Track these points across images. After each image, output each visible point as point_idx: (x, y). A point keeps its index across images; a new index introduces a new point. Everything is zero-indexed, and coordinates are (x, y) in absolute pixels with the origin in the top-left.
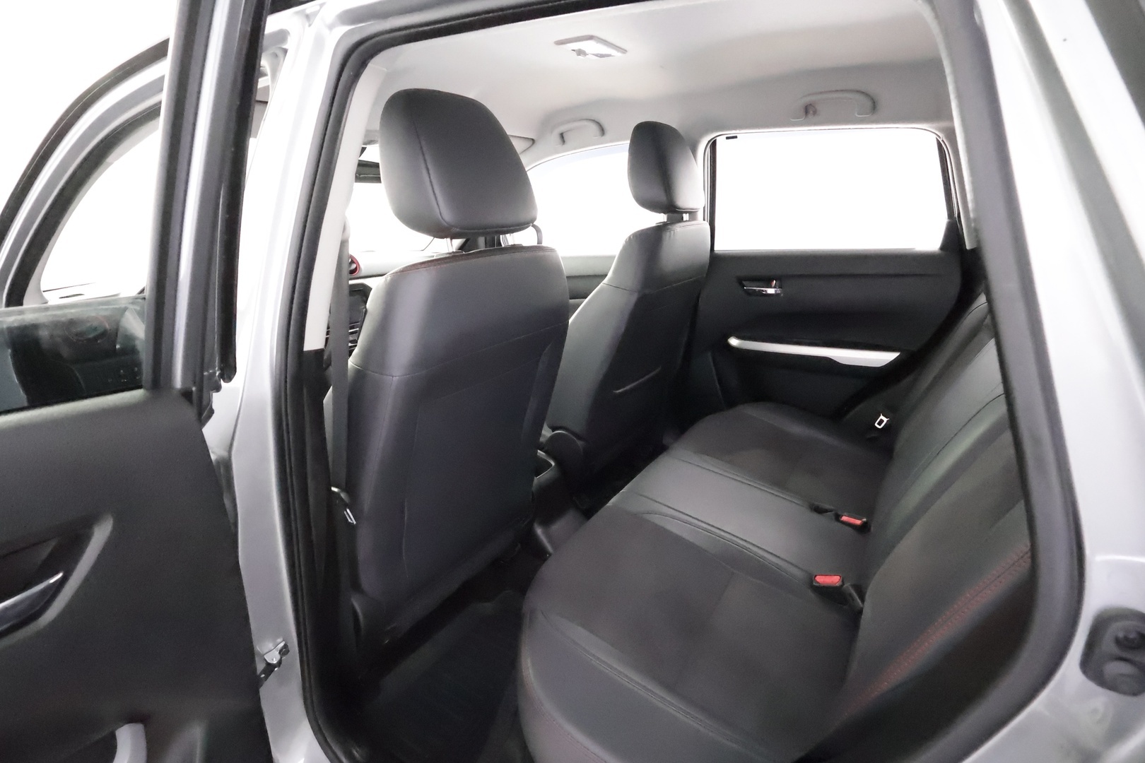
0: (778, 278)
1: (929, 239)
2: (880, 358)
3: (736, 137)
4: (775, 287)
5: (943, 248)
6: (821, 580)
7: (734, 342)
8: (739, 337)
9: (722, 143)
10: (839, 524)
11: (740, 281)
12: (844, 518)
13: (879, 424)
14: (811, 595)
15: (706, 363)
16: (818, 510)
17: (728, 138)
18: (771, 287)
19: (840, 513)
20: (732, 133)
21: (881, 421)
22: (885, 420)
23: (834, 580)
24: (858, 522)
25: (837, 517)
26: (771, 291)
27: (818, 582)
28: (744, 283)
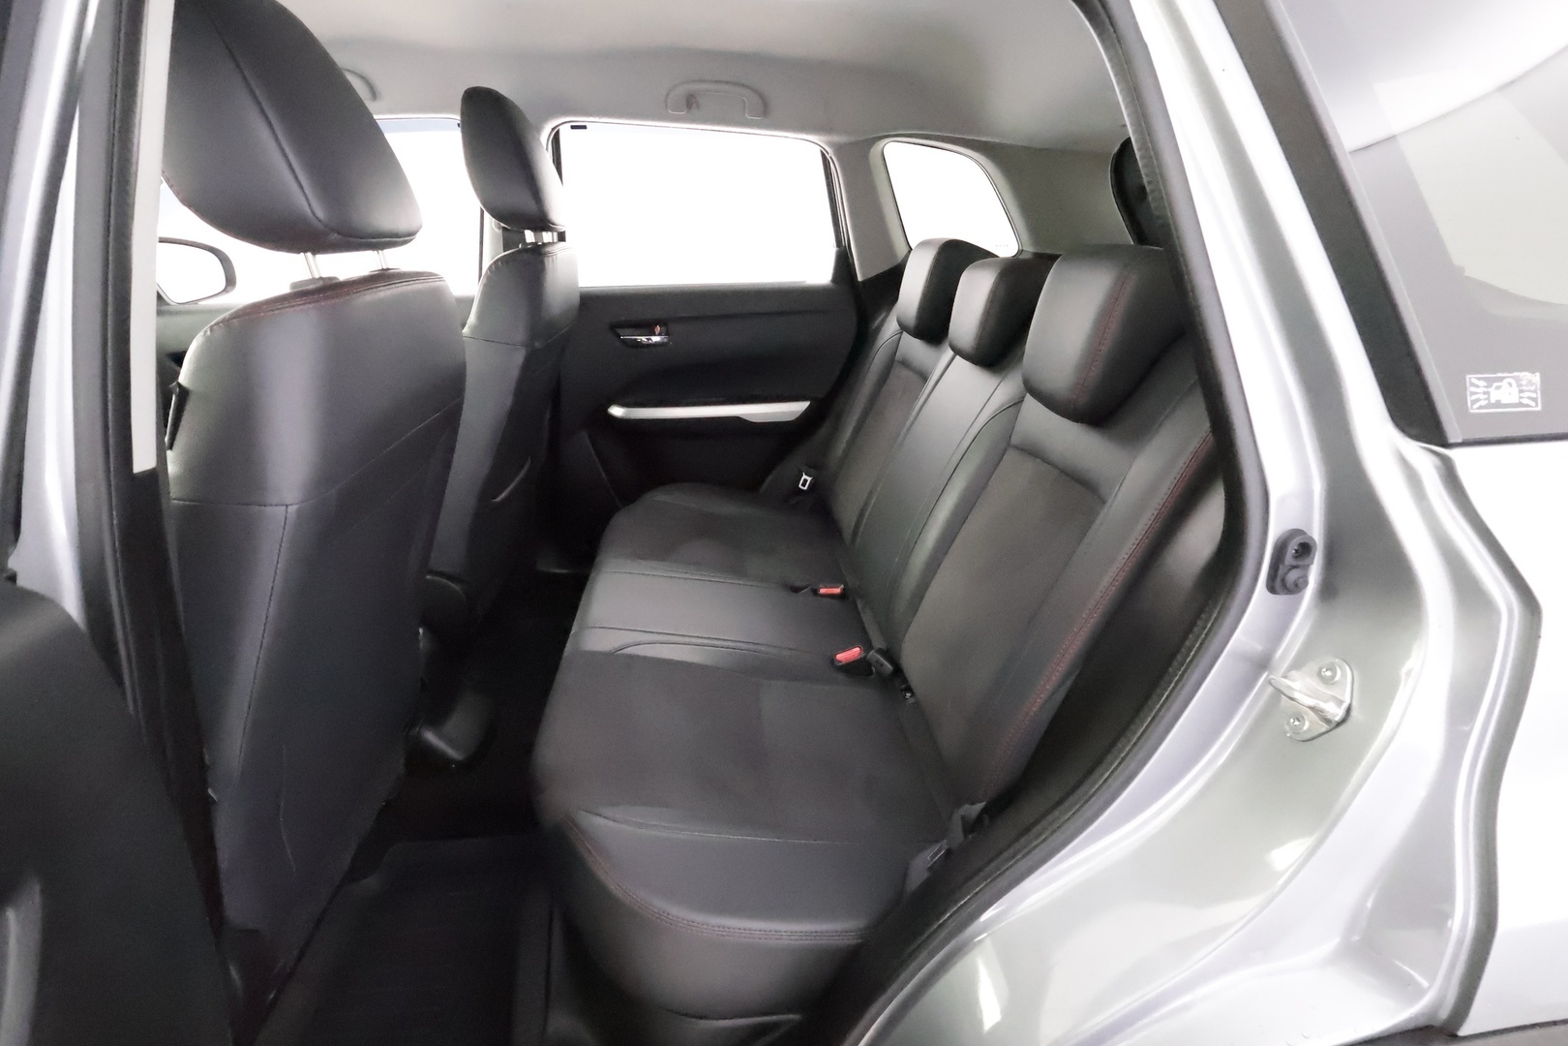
0: (663, 323)
1: (819, 272)
2: (789, 410)
3: (584, 127)
4: (660, 335)
5: (835, 279)
6: (843, 657)
7: (617, 411)
8: (623, 405)
9: (566, 133)
10: (819, 598)
11: (615, 328)
12: (822, 591)
13: (804, 485)
14: (841, 676)
15: (581, 444)
16: (796, 590)
17: (573, 127)
18: (654, 335)
19: (815, 587)
20: (580, 120)
21: (805, 481)
22: (809, 479)
23: (854, 653)
24: (837, 591)
25: (815, 592)
26: (656, 339)
27: (840, 662)
28: (620, 331)
